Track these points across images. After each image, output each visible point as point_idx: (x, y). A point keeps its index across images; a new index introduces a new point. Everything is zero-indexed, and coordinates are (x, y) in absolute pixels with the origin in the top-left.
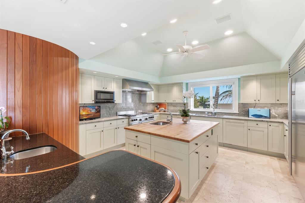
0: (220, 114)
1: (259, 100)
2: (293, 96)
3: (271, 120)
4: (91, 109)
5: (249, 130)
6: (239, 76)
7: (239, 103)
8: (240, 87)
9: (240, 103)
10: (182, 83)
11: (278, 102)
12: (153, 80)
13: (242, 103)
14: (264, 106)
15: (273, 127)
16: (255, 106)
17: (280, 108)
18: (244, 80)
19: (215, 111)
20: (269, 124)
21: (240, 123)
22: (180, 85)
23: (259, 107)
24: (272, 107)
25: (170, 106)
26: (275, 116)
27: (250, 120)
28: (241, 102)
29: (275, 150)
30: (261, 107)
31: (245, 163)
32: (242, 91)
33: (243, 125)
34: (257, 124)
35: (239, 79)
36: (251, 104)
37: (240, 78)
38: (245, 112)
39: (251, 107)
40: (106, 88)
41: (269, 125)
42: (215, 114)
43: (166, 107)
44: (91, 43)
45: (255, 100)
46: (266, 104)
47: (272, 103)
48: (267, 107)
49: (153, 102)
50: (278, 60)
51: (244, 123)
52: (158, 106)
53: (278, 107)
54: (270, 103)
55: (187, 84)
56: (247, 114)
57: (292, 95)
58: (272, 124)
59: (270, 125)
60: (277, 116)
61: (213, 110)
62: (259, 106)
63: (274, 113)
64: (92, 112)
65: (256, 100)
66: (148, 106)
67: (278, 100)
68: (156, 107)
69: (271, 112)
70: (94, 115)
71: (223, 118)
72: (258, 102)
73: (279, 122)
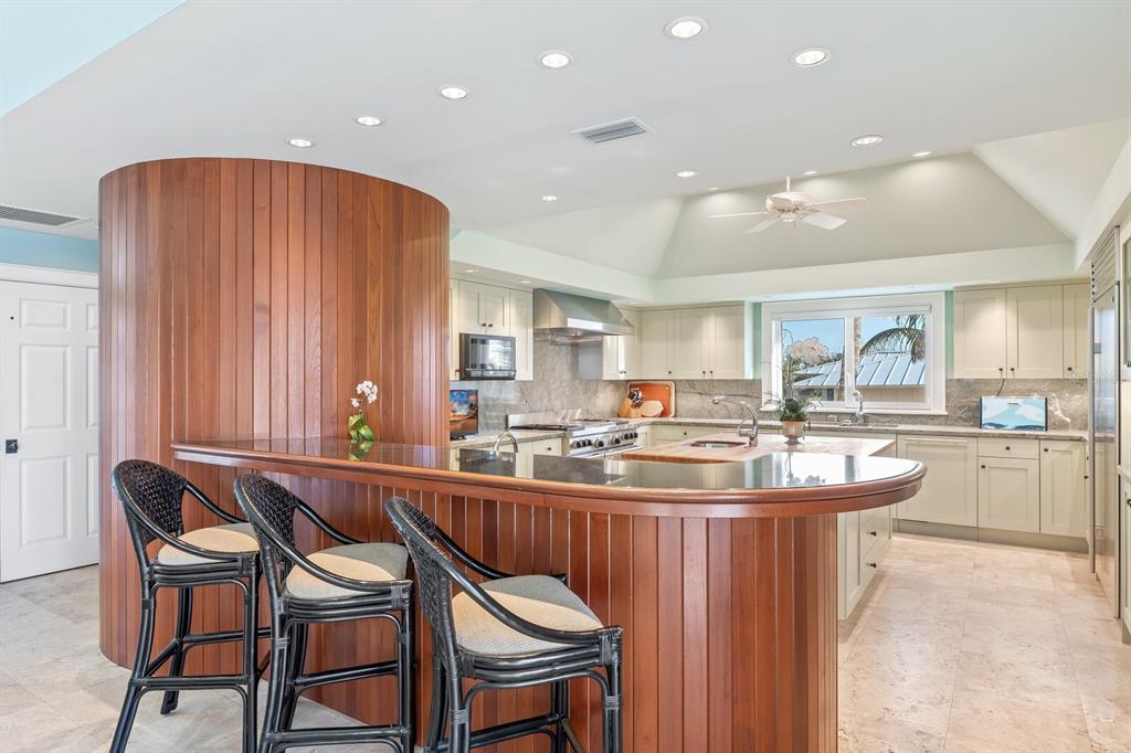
0: (881, 419)
1: (1012, 370)
2: (1096, 355)
3: (1051, 433)
4: (455, 405)
5: (983, 467)
6: (949, 286)
7: (949, 378)
8: (952, 322)
9: (951, 380)
10: (740, 304)
11: (1068, 375)
12: (626, 289)
13: (958, 380)
14: (1028, 390)
15: (1056, 455)
16: (1000, 388)
17: (1077, 396)
18: (964, 301)
19: (865, 411)
20: (1044, 444)
21: (955, 446)
22: (729, 310)
23: (1013, 393)
24: (1054, 391)
25: (684, 392)
26: (1063, 421)
27: (987, 436)
28: (956, 376)
29: (1061, 528)
30: (1021, 394)
31: (972, 565)
32: (957, 337)
33: (962, 452)
34: (1008, 448)
35: (949, 294)
36: (987, 382)
37: (952, 292)
38: (970, 409)
39: (989, 393)
40: (491, 326)
41: (1042, 450)
42: (866, 418)
43: (669, 399)
44: (545, 198)
45: (1001, 370)
46: (1035, 381)
47: (1052, 380)
48: (1040, 392)
49: (622, 377)
50: (1067, 242)
51: (965, 447)
52: (640, 394)
53: (1073, 392)
54: (1048, 380)
55: (757, 307)
56: (975, 415)
57: (1094, 353)
58: (1052, 445)
59: (1046, 450)
60: (1068, 420)
61: (858, 404)
62: (1012, 387)
63: (1059, 413)
64: (459, 413)
65: (1004, 370)
66: (601, 396)
67: (1070, 369)
68: (631, 396)
69: (1050, 408)
70: (463, 425)
71: (898, 433)
72: (1010, 376)
73: (1071, 439)
